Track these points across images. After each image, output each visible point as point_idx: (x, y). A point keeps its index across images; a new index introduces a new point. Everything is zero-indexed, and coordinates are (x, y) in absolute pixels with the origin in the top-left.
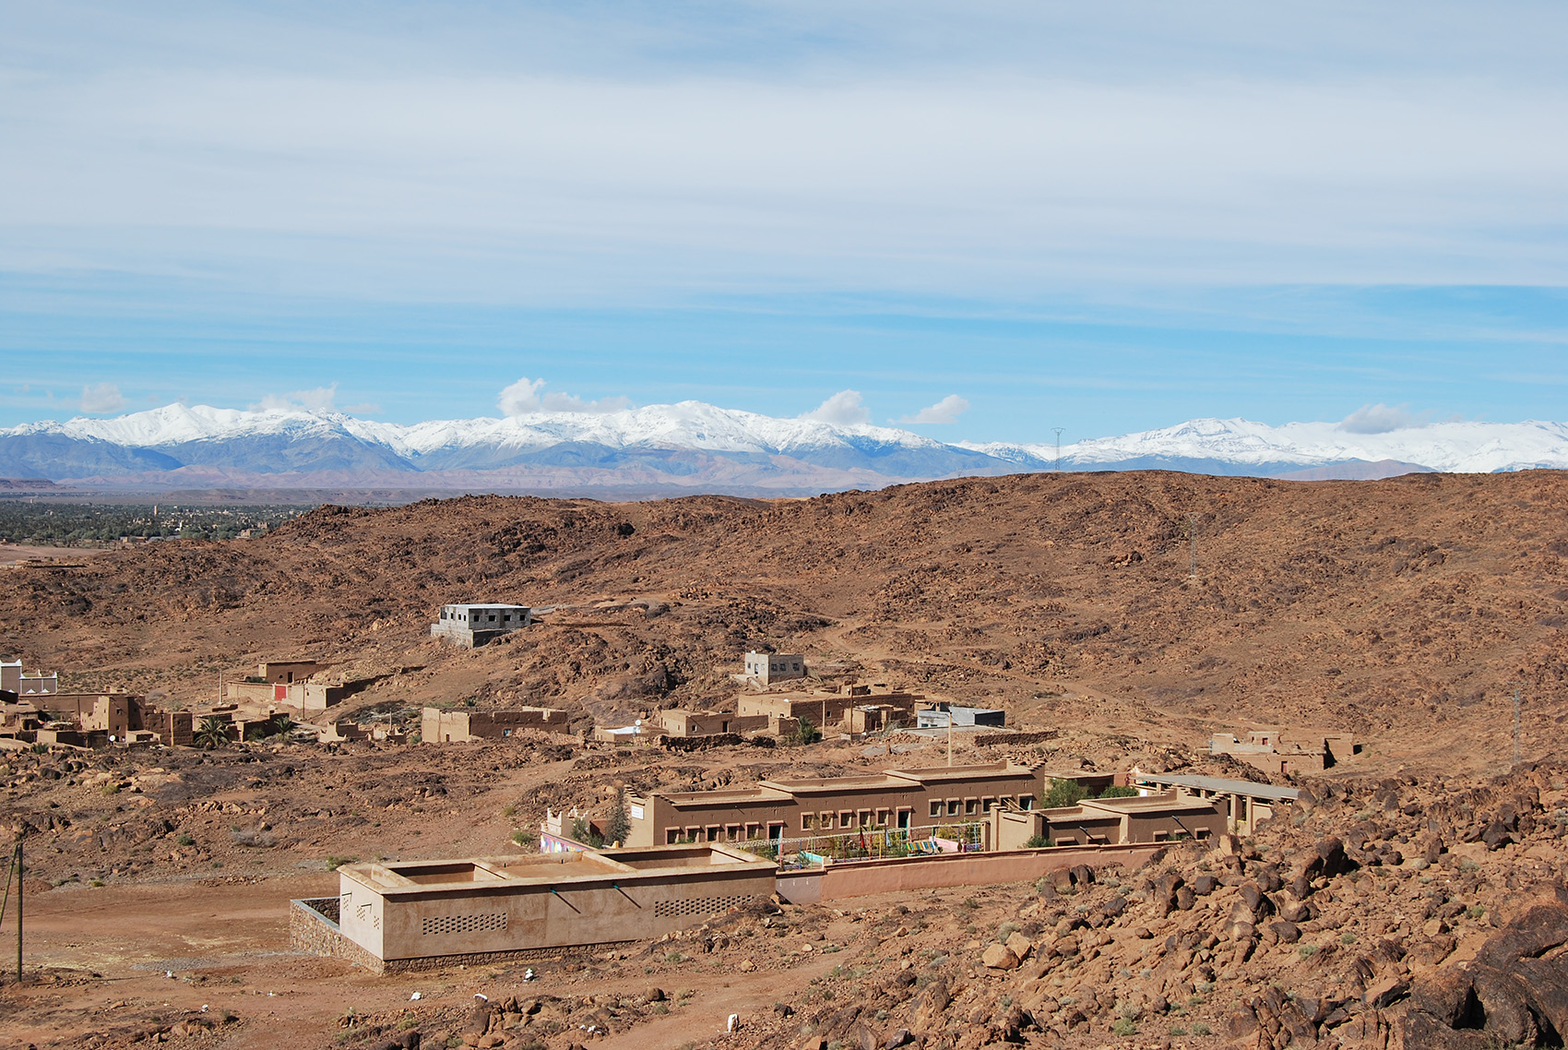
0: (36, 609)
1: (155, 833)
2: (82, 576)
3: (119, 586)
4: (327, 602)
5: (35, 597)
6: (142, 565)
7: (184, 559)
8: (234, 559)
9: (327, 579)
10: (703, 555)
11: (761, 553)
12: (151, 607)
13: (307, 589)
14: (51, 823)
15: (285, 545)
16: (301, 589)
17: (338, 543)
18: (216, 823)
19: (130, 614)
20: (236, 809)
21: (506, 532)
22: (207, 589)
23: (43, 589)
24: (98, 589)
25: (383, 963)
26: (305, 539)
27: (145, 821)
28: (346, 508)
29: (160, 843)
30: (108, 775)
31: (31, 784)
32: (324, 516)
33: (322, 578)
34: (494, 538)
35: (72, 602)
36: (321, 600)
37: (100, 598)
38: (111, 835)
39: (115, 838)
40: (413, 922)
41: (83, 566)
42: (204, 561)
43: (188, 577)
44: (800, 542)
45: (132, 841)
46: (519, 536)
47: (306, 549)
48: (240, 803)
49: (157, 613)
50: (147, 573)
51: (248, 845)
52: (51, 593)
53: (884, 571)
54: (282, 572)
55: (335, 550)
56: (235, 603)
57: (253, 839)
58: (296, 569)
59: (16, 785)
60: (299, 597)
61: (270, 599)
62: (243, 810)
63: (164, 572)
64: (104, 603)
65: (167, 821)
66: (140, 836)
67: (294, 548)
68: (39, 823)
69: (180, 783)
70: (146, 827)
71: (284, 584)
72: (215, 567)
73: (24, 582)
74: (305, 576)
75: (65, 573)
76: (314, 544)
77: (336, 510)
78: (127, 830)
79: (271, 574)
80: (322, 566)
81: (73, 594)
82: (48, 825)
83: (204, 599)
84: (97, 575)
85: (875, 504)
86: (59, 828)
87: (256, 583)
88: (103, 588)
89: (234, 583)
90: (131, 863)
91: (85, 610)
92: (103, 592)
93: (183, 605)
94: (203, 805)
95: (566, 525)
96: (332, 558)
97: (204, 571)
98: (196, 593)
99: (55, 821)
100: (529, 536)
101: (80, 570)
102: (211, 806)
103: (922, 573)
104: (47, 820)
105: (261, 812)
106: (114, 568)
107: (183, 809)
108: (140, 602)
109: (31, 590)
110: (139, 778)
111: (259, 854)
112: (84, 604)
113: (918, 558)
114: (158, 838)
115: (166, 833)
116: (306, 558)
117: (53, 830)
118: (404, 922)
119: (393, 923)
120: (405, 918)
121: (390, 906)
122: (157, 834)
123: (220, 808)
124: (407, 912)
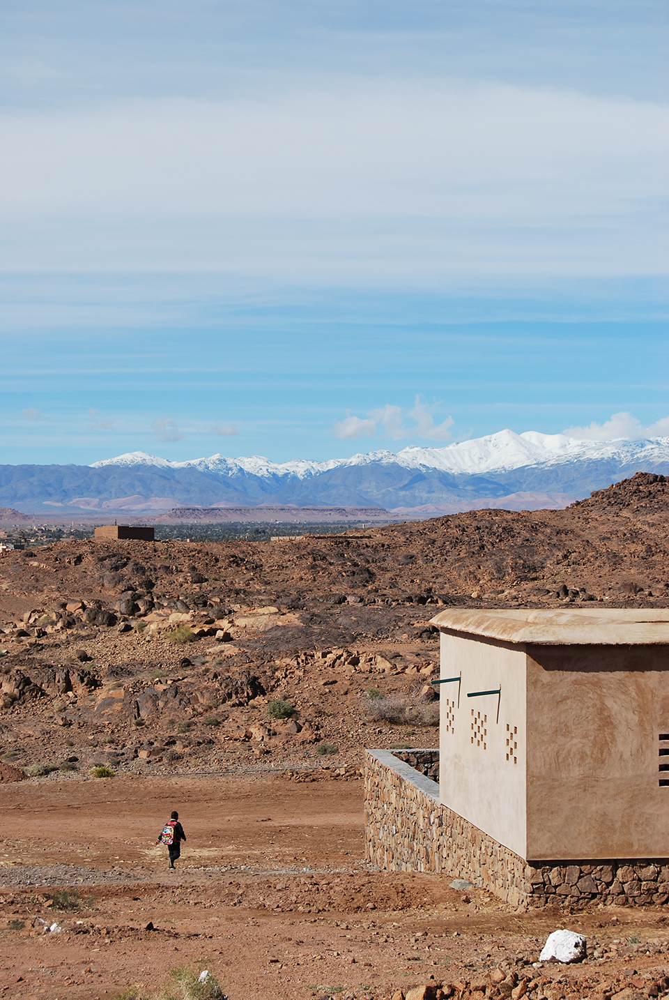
0: (315, 580)
1: (230, 696)
2: (367, 546)
3: (406, 557)
4: (639, 573)
5: (313, 567)
6: (433, 536)
7: (478, 528)
8: (534, 529)
9: (639, 549)
12: (440, 580)
13: (616, 560)
14: (67, 680)
15: (593, 515)
16: (609, 559)
17: (653, 511)
18: (343, 684)
19: (416, 587)
20: (382, 664)
22: (503, 560)
23: (324, 558)
24: (384, 560)
25: (529, 870)
26: (615, 508)
27: (216, 676)
28: (662, 476)
29: (236, 713)
30: (186, 617)
31: (69, 631)
32: (638, 485)
33: (633, 547)
35: (354, 573)
36: (632, 571)
37: (385, 570)
38: (155, 698)
39: (161, 704)
40: (626, 743)
41: (370, 537)
42: (500, 530)
43: (482, 547)
45: (189, 710)
47: (616, 519)
48: (390, 655)
49: (447, 585)
50: (438, 544)
51: (393, 721)
52: (331, 564)
54: (588, 541)
55: (649, 518)
56: (534, 575)
57: (402, 710)
58: (604, 539)
59: (45, 633)
60: (607, 569)
61: (574, 570)
62: (395, 667)
63: (456, 542)
64: (389, 575)
65: (256, 679)
66: (204, 701)
67: (603, 518)
68: (49, 681)
69: (297, 627)
70: (217, 685)
71: (590, 554)
72: (513, 537)
73: (304, 552)
74: (614, 546)
75: (349, 543)
76: (625, 513)
77: (651, 479)
78: (183, 690)
79: (575, 544)
80: (634, 536)
81: (356, 565)
82: (62, 685)
83: (499, 570)
84: (383, 545)
86: (80, 689)
87: (558, 553)
88: (389, 559)
89: (533, 553)
90: (174, 743)
91: (367, 582)
92: (389, 563)
93: (475, 577)
94: (324, 655)
96: (646, 528)
97: (500, 541)
98: (490, 564)
99: (74, 679)
101: (366, 541)
102: (339, 657)
104: (60, 676)
105: (426, 671)
106: (403, 539)
107: (288, 661)
108: (428, 574)
109: (311, 560)
110: (237, 622)
111: (409, 735)
112: (367, 575)
114: (233, 706)
115: (250, 698)
116: (615, 527)
117: (70, 694)
118: (595, 742)
119: (561, 740)
120: (600, 728)
121: (551, 686)
122: (234, 700)
123: (355, 662)
124: (602, 709)
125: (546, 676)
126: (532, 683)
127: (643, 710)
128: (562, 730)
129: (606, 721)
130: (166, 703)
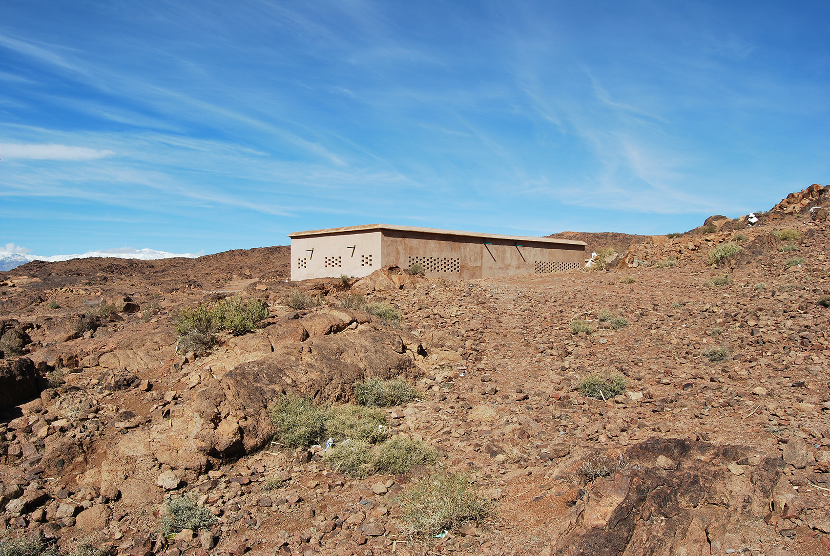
1: (33, 302)
10: (189, 270)
11: (212, 268)
18: (71, 298)
20: (82, 292)
21: (108, 267)
27: (26, 296)
29: (37, 307)
34: (104, 269)
39: (5, 306)
40: (402, 259)
44: (225, 264)
45: (18, 307)
46: (113, 269)
53: (258, 273)
65: (40, 297)
66: (23, 304)
69: (41, 282)
70: (27, 299)
77: (39, 262)
78: (14, 300)
85: (249, 253)
94: (61, 289)
95: (130, 265)
100: (117, 269)
102: (67, 290)
103: (273, 273)
105: (99, 294)
107: (49, 291)
113: (269, 269)
114: (35, 305)
115: (40, 303)
118: (396, 258)
119: (389, 257)
120: (397, 254)
121: (386, 242)
122: (34, 304)
123: (72, 291)
124: (397, 249)
125: (386, 238)
126: (383, 240)
127: (405, 250)
128: (389, 254)
129: (398, 253)
130: (8, 305)
